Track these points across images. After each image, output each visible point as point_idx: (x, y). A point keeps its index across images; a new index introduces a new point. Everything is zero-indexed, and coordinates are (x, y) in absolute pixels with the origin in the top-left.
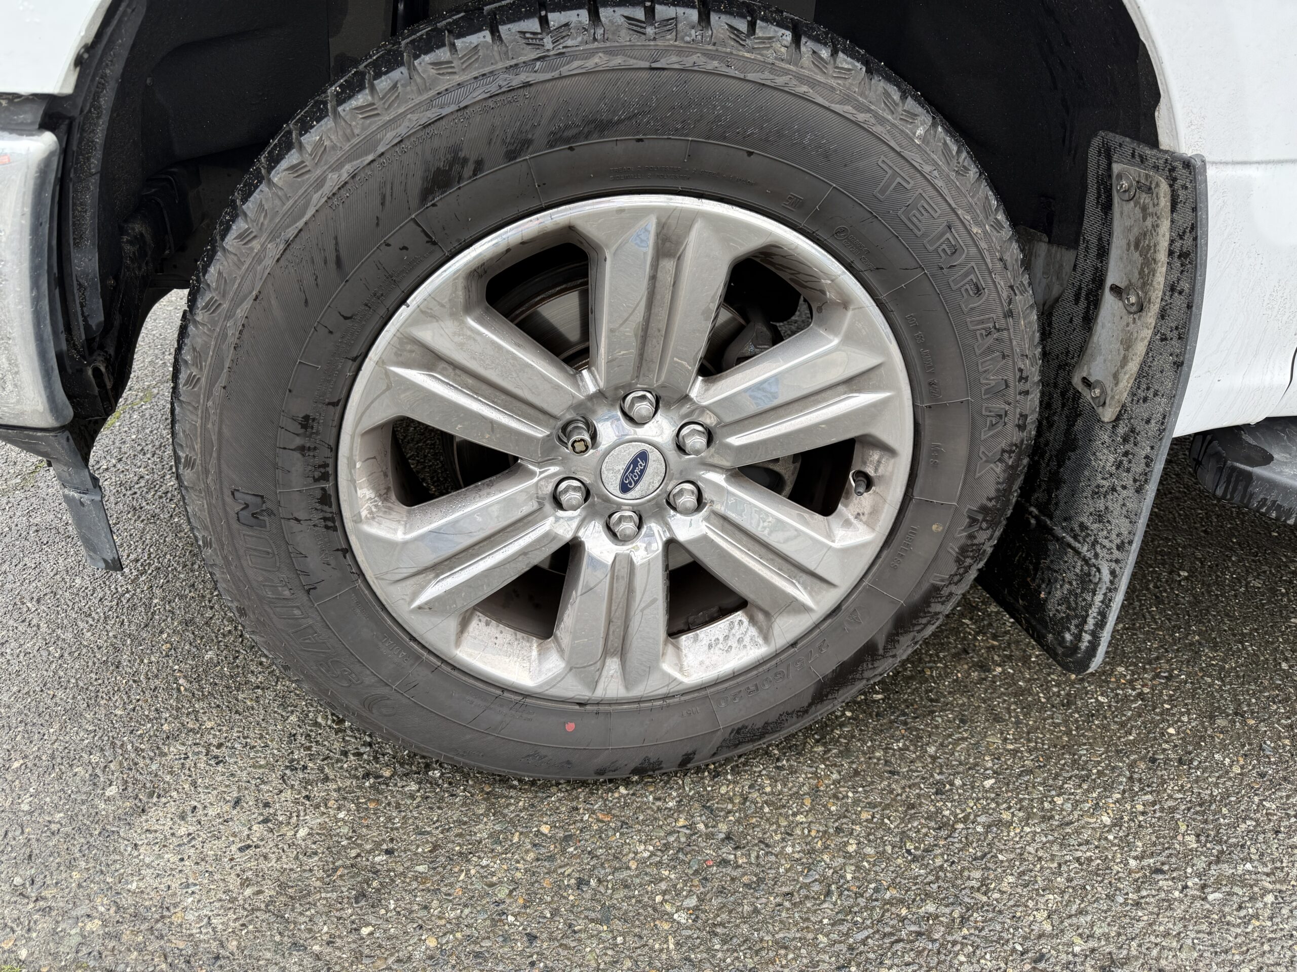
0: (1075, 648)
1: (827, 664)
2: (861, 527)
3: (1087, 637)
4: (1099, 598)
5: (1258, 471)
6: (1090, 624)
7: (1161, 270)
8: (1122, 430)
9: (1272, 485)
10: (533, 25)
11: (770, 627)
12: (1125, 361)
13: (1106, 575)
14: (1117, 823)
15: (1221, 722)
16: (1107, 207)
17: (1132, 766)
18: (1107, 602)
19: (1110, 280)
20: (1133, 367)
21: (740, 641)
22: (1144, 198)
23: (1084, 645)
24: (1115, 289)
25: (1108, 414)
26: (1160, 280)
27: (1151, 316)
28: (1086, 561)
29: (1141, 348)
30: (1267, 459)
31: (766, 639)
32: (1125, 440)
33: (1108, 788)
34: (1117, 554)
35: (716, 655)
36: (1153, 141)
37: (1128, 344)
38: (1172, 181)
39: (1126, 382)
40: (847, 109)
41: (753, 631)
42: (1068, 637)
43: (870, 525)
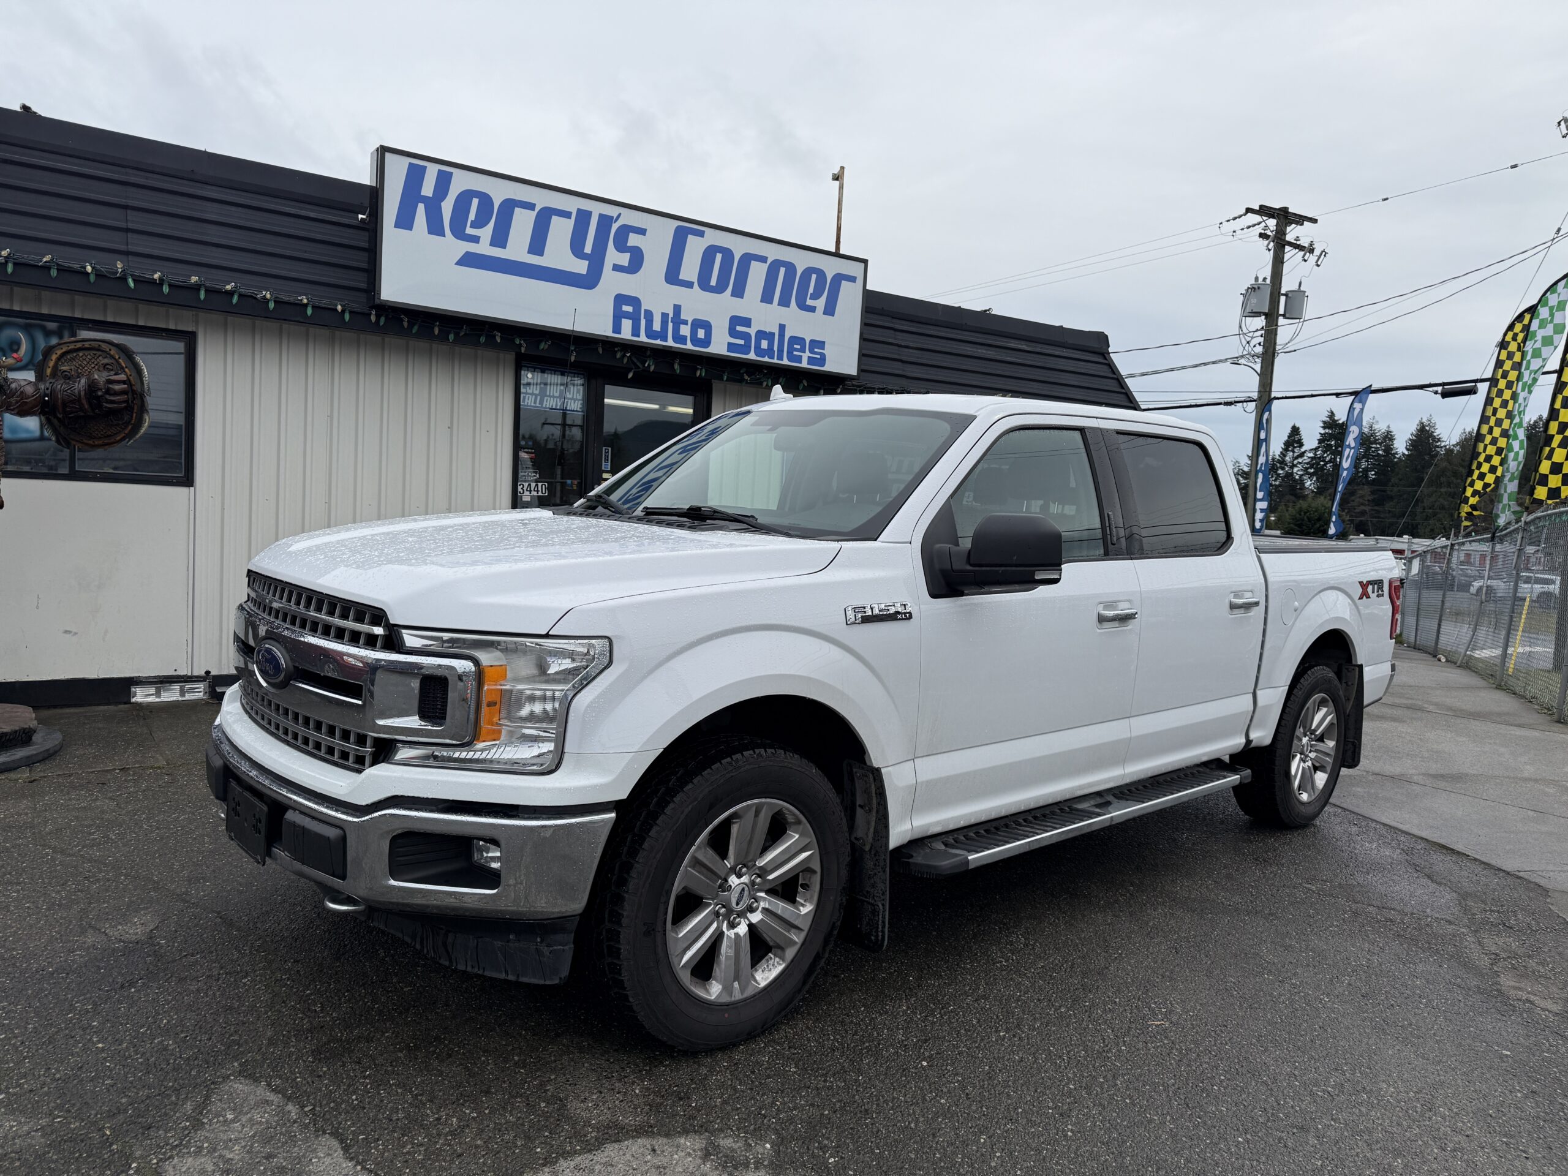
0: (877, 940)
1: (805, 966)
2: (808, 904)
3: (880, 934)
4: (881, 916)
5: (910, 860)
6: (880, 929)
7: (874, 798)
8: (873, 853)
9: (916, 864)
10: (729, 759)
11: (784, 955)
12: (869, 829)
13: (880, 905)
14: (908, 1008)
15: (925, 972)
16: (852, 781)
17: (904, 992)
18: (884, 917)
19: (858, 803)
20: (872, 830)
21: (773, 965)
22: (865, 778)
23: (880, 938)
24: (860, 806)
25: (867, 848)
26: (874, 801)
27: (874, 813)
28: (872, 905)
29: (873, 824)
30: (912, 856)
31: (783, 960)
32: (875, 855)
33: (901, 999)
34: (882, 897)
35: (766, 974)
36: (865, 763)
37: (868, 823)
38: (873, 774)
39: (871, 835)
40: (800, 769)
41: (777, 959)
42: (873, 938)
43: (811, 902)
